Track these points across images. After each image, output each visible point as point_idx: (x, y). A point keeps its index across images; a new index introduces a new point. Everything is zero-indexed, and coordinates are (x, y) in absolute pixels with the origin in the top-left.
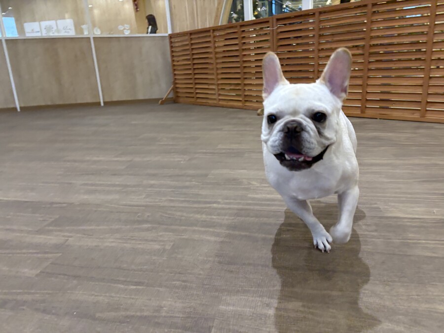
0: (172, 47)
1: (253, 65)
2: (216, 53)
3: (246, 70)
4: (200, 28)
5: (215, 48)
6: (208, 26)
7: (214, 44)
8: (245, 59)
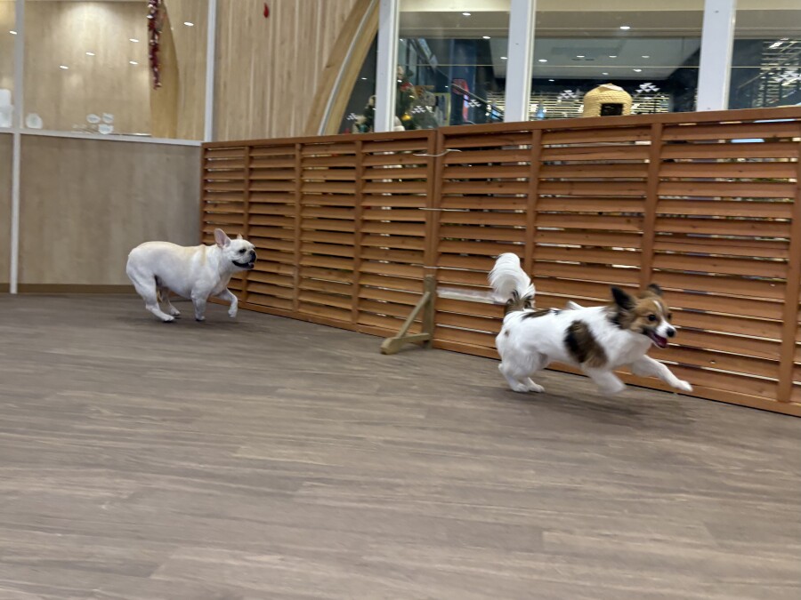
0: (205, 172)
1: (386, 233)
2: (303, 196)
3: (367, 242)
4: (274, 136)
5: (303, 184)
6: (292, 133)
7: (302, 176)
8: (367, 217)
